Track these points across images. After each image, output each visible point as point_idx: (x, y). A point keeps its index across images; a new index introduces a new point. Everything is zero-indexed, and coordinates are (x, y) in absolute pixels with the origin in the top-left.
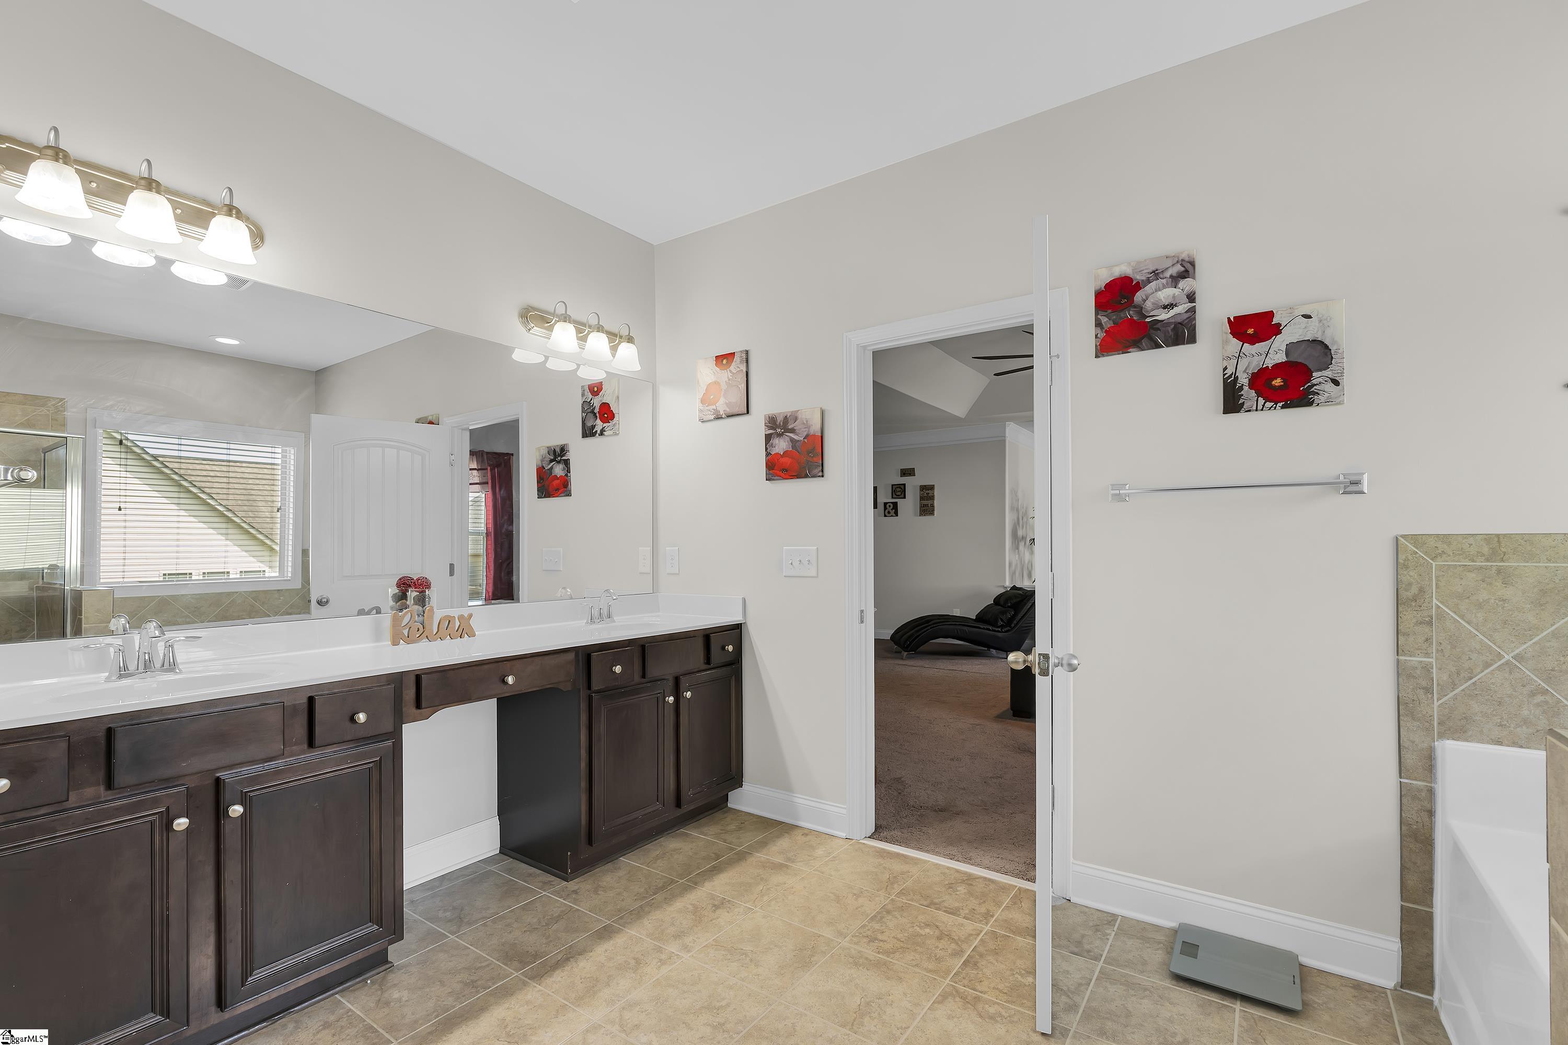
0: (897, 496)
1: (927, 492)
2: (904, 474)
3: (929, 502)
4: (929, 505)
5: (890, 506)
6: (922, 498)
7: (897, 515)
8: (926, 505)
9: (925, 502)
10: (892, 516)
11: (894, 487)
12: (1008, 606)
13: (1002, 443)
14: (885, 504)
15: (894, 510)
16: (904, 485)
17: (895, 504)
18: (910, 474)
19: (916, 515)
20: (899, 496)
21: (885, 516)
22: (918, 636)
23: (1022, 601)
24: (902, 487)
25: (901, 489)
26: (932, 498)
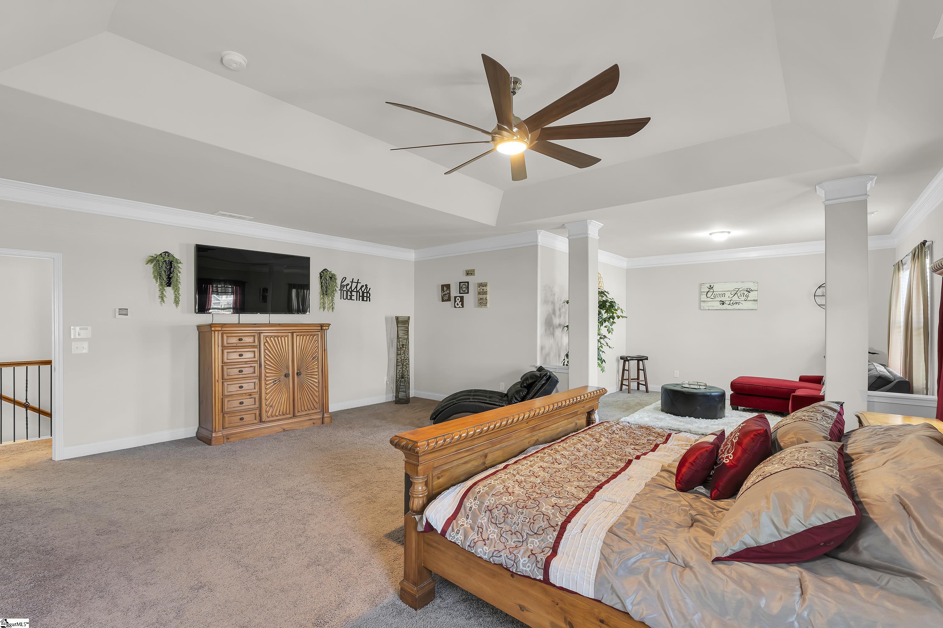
0: (463, 291)
1: (483, 288)
2: (468, 274)
3: (484, 296)
4: (484, 299)
5: (458, 299)
6: (479, 293)
7: (463, 307)
8: (482, 299)
9: (481, 296)
10: (460, 307)
11: (462, 284)
12: (524, 386)
13: (534, 248)
14: (455, 297)
15: (461, 303)
16: (468, 282)
17: (462, 298)
18: (472, 274)
19: (475, 307)
20: (464, 291)
21: (455, 307)
22: (443, 411)
23: (535, 382)
24: (467, 284)
25: (466, 286)
26: (485, 293)
